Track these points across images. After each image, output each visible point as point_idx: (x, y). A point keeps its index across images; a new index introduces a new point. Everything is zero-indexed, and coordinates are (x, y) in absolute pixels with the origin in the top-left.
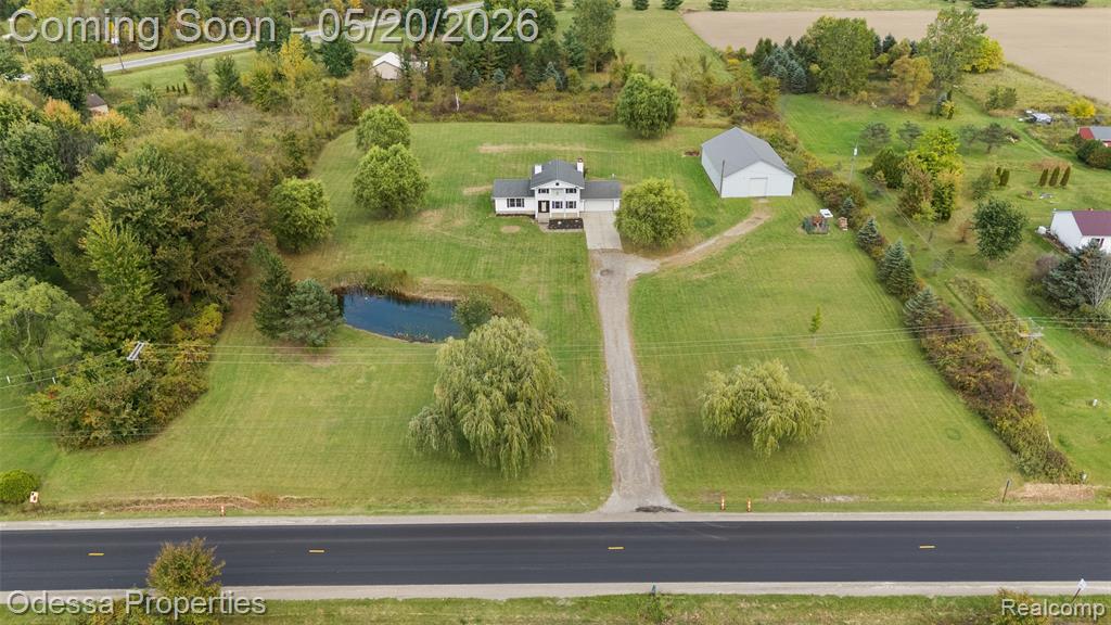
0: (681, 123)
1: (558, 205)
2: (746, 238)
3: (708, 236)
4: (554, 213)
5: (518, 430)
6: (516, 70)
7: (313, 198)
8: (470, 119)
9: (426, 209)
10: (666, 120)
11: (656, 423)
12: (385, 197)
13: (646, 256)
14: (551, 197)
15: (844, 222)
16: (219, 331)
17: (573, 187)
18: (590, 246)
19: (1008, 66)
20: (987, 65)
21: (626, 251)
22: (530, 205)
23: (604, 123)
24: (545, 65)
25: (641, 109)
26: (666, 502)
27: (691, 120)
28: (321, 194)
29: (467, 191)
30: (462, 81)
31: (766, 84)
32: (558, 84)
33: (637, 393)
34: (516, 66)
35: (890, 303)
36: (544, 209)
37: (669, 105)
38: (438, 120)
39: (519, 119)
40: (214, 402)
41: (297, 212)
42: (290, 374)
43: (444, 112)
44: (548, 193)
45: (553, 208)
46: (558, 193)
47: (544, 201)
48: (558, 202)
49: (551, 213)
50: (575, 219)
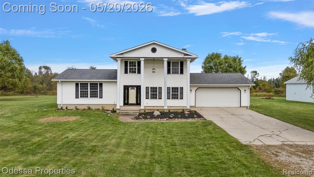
44: (139, 72)
45: (147, 98)
46: (153, 72)
47: (133, 87)
48: (154, 89)
49: (142, 107)
50: (183, 110)
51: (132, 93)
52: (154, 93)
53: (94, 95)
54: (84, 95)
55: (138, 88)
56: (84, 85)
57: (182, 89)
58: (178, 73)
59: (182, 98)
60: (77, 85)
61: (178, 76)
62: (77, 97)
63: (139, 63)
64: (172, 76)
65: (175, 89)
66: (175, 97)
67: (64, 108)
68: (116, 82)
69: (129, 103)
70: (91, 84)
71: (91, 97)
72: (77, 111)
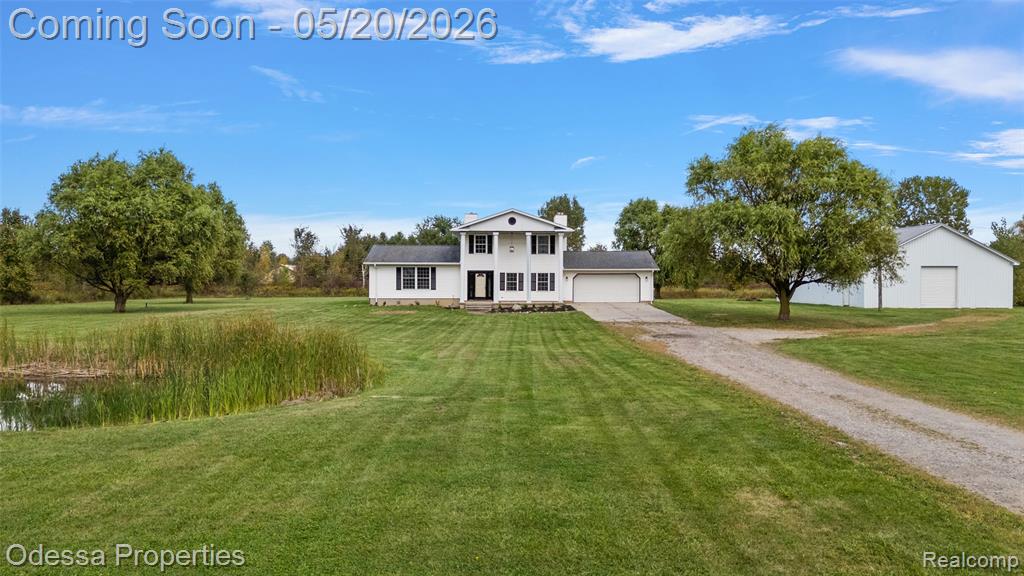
1: (512, 283)
4: (504, 299)
14: (497, 261)
22: (449, 284)
36: (480, 291)
44: (490, 251)
45: (502, 289)
46: (512, 251)
47: (481, 273)
48: (512, 276)
49: (496, 301)
50: (553, 305)
51: (480, 282)
52: (512, 281)
53: (423, 285)
54: (409, 285)
55: (490, 275)
56: (409, 270)
57: (553, 275)
58: (547, 253)
59: (552, 289)
60: (399, 270)
61: (548, 257)
62: (398, 288)
63: (491, 238)
64: (538, 257)
65: (543, 277)
66: (543, 287)
67: (380, 304)
68: (459, 266)
69: (477, 296)
70: (418, 269)
71: (419, 287)
72: (399, 306)
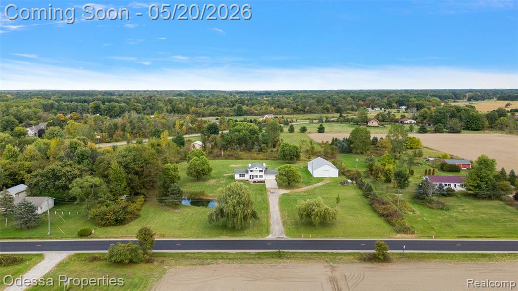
0: (302, 160)
1: (256, 176)
2: (321, 186)
3: (308, 186)
4: (255, 179)
5: (240, 212)
6: (244, 145)
7: (175, 170)
8: (227, 159)
9: (211, 179)
10: (296, 156)
11: (284, 223)
12: (198, 172)
13: (286, 189)
14: (254, 174)
15: (355, 182)
16: (143, 204)
17: (261, 169)
18: (267, 187)
19: (425, 147)
20: (416, 146)
21: (279, 188)
22: (247, 177)
23: (274, 160)
24: (254, 144)
25: (287, 152)
26: (286, 237)
27: (306, 159)
28: (177, 169)
29: (224, 175)
30: (225, 148)
31: (332, 148)
32: (259, 149)
33: (279, 218)
34: (244, 144)
35: (365, 200)
36: (252, 178)
37: (296, 152)
38: (215, 159)
39: (244, 159)
40: (143, 218)
41: (169, 173)
42: (166, 213)
43: (218, 157)
47: (252, 175)
53: (243, 177)
62: (239, 177)
68: (248, 174)
70: (242, 174)
72: (239, 180)
